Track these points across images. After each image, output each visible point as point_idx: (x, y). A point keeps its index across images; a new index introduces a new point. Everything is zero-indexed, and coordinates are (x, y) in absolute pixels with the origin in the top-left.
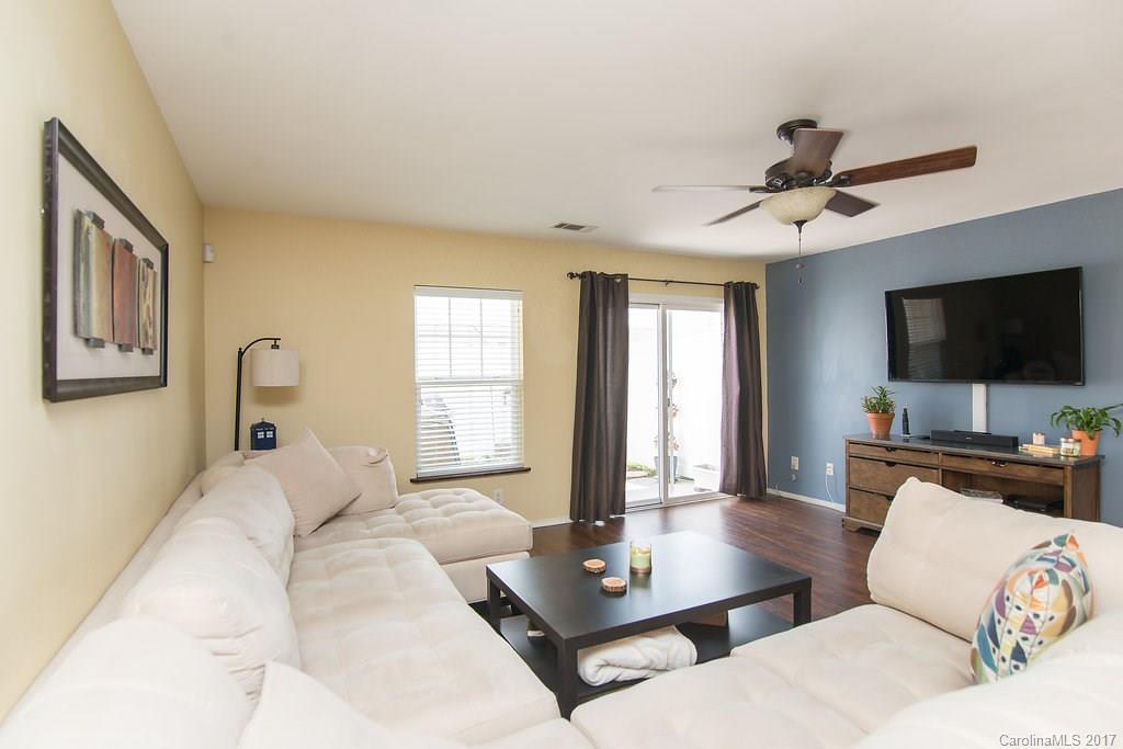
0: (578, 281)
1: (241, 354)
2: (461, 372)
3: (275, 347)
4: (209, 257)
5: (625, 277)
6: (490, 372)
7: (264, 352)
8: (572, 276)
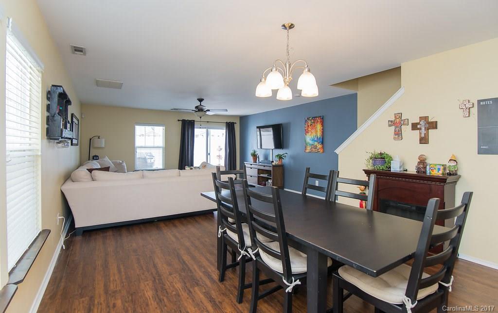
0: (181, 122)
1: (90, 139)
2: (147, 145)
3: (99, 138)
4: (83, 116)
5: (194, 121)
6: (156, 145)
7: (96, 139)
8: (179, 120)
